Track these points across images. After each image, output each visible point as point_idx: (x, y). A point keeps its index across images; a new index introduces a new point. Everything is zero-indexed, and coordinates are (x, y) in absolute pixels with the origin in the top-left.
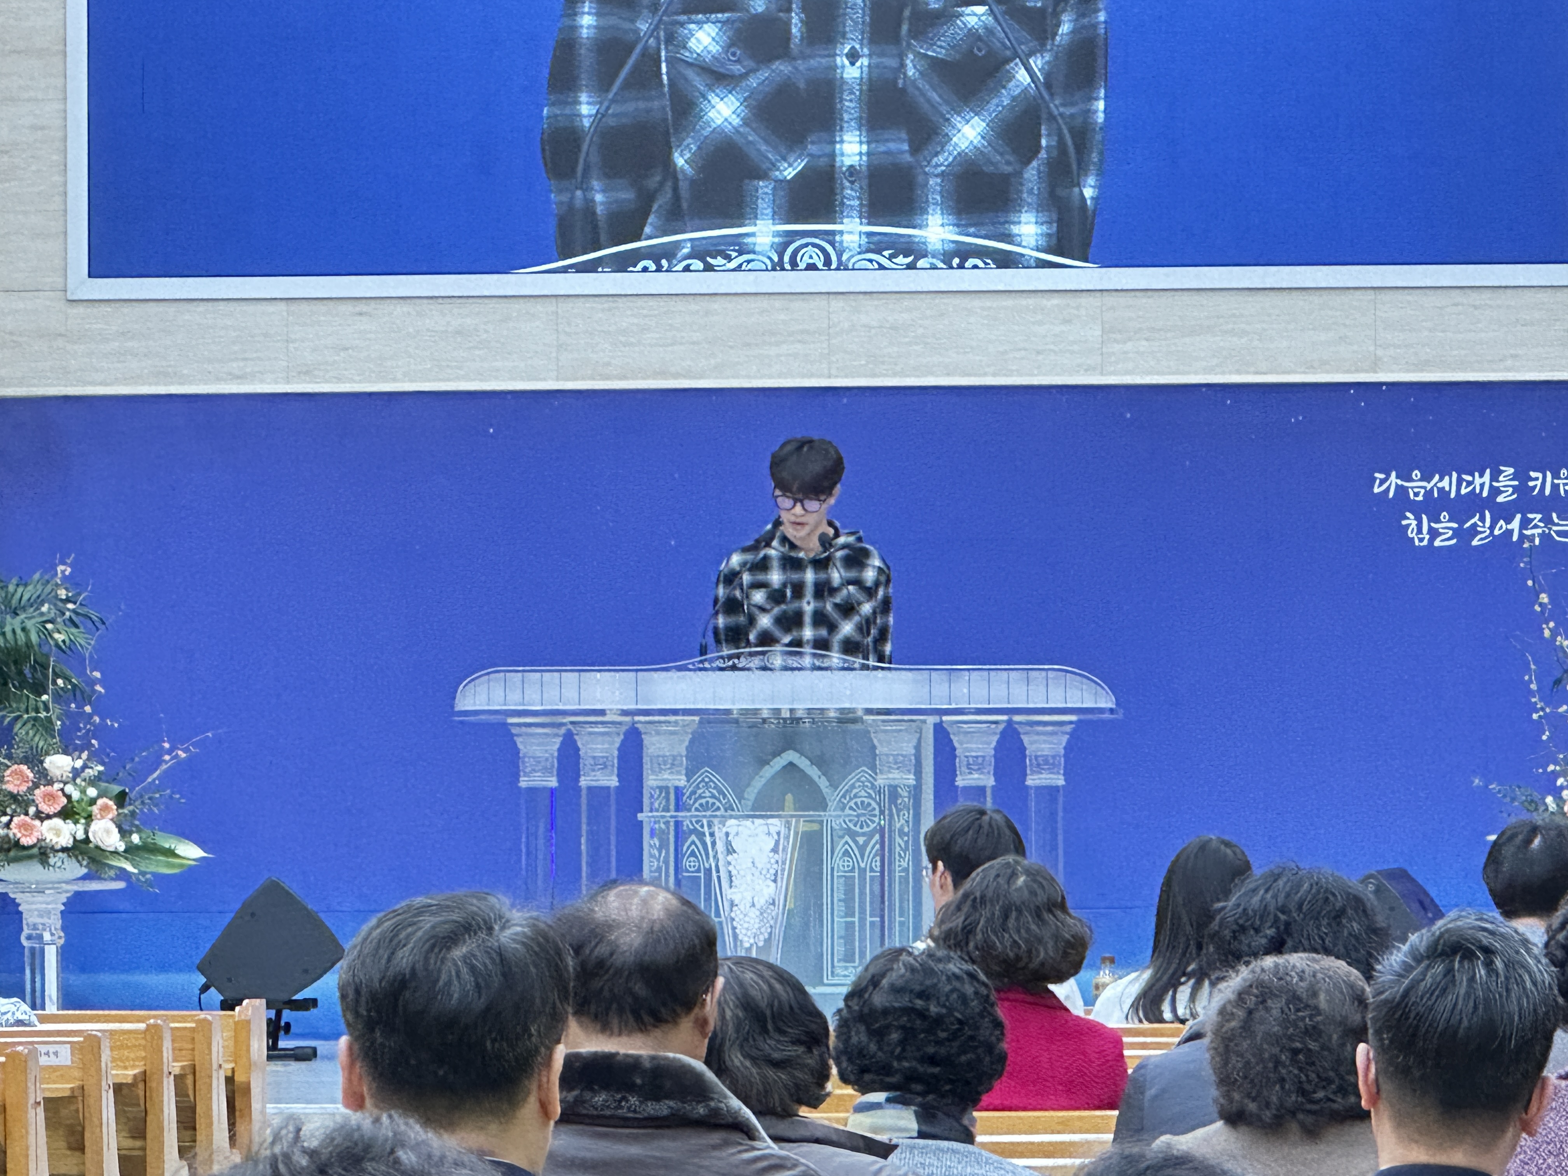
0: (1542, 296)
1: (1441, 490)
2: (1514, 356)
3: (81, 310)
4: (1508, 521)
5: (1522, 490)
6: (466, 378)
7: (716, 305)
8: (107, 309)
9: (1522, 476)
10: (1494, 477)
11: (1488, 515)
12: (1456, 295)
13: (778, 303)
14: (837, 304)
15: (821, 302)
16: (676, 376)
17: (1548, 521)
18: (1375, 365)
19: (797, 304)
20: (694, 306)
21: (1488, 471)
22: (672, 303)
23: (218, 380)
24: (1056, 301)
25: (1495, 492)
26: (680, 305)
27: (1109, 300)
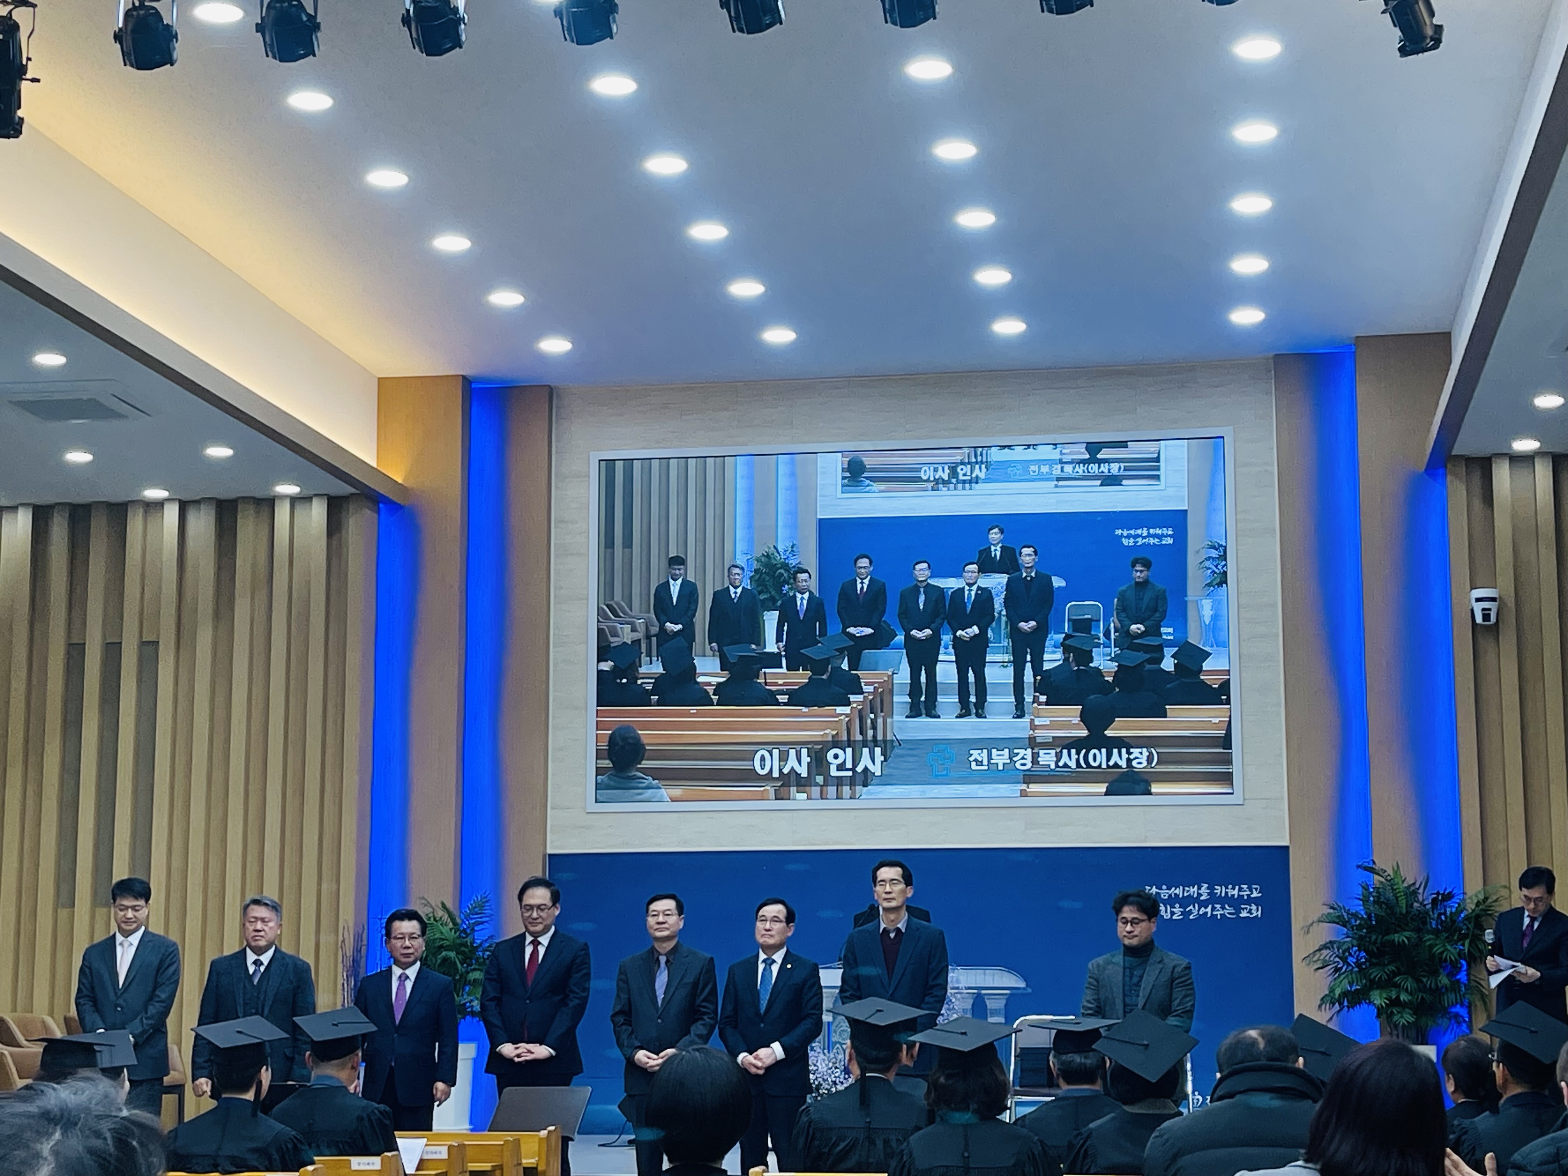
0: (1219, 809)
1: (1175, 894)
2: (1208, 835)
3: (591, 817)
4: (1206, 908)
5: (1211, 894)
7: (860, 813)
8: (603, 816)
9: (1211, 888)
10: (1199, 888)
11: (1196, 905)
12: (1181, 809)
13: (886, 813)
14: (911, 813)
15: (905, 812)
17: (1223, 908)
18: (1145, 839)
19: (894, 813)
21: (1196, 887)
22: (842, 813)
23: (648, 846)
24: (1006, 811)
25: (1200, 895)
26: (846, 814)
27: (1030, 811)
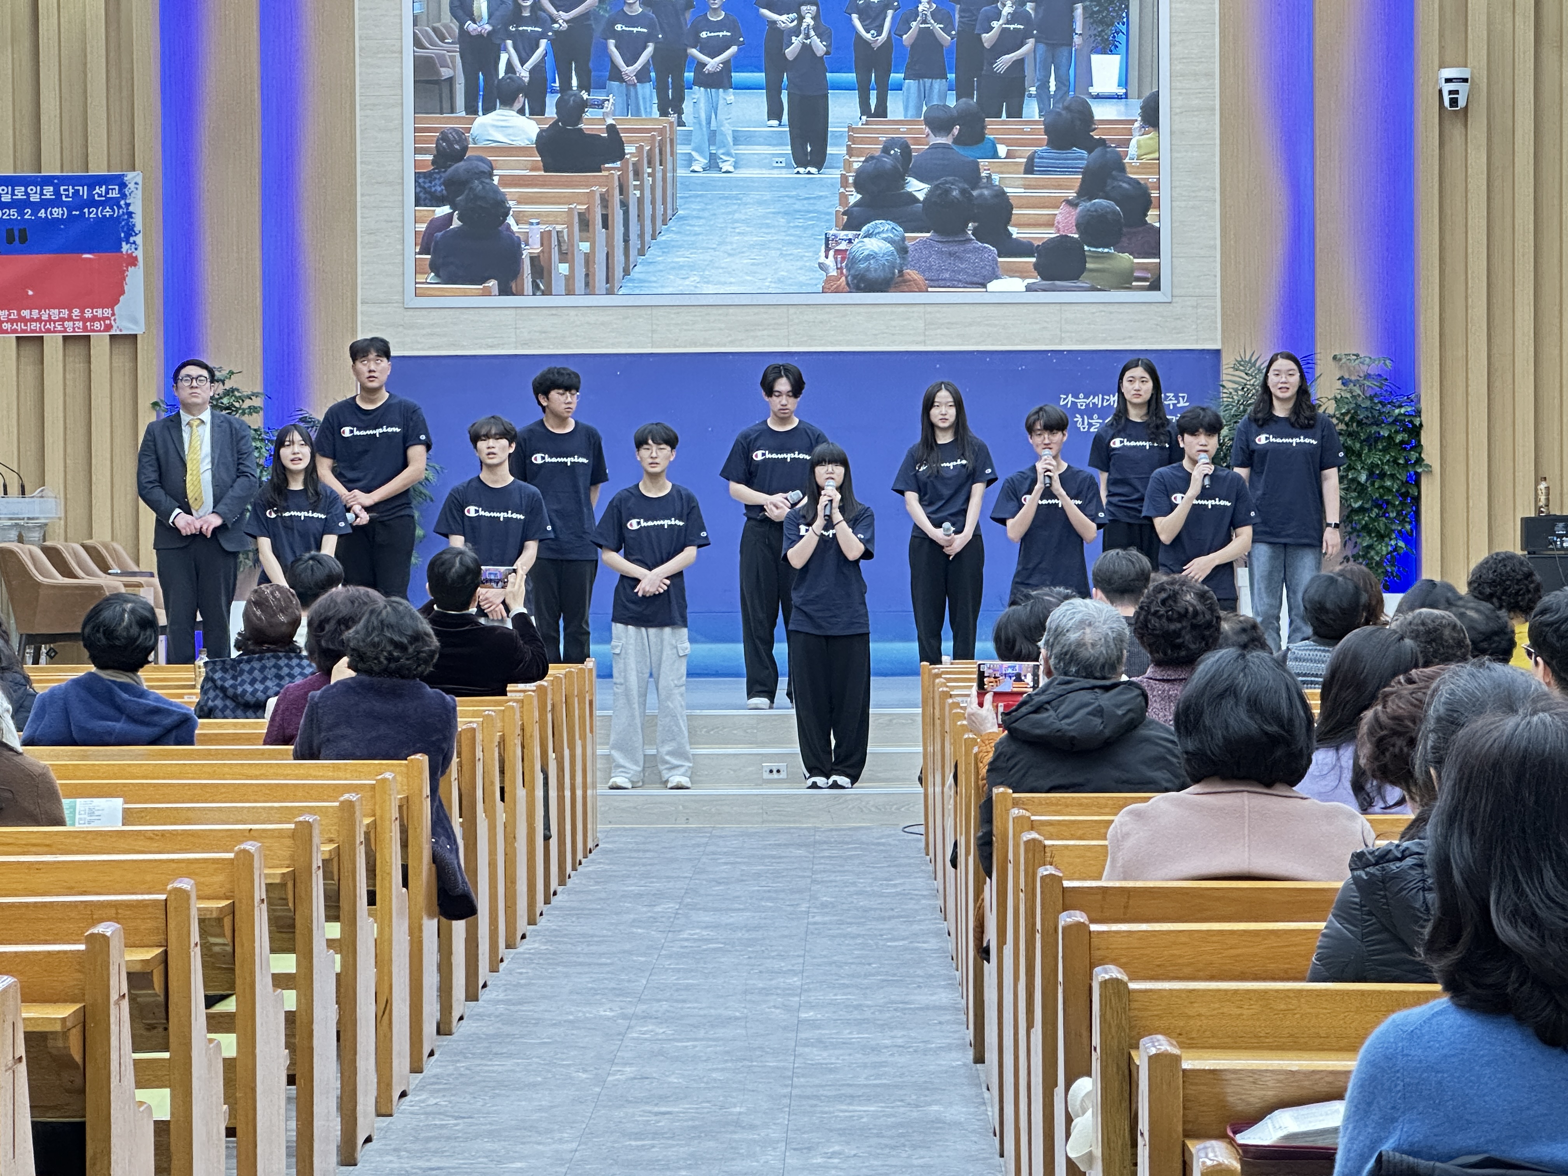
0: (1144, 308)
1: (1094, 404)
2: (1131, 337)
3: (410, 313)
6: (606, 347)
7: (731, 310)
8: (424, 312)
12: (1101, 307)
13: (762, 310)
14: (792, 310)
15: (784, 309)
16: (712, 346)
18: (1061, 341)
19: (772, 310)
20: (721, 311)
22: (709, 309)
23: (480, 348)
24: (902, 309)
26: (714, 311)
27: (929, 309)
